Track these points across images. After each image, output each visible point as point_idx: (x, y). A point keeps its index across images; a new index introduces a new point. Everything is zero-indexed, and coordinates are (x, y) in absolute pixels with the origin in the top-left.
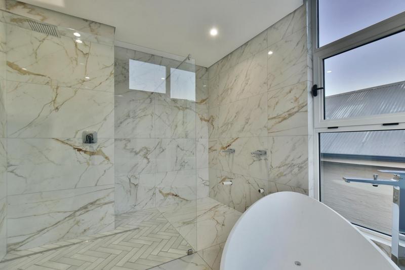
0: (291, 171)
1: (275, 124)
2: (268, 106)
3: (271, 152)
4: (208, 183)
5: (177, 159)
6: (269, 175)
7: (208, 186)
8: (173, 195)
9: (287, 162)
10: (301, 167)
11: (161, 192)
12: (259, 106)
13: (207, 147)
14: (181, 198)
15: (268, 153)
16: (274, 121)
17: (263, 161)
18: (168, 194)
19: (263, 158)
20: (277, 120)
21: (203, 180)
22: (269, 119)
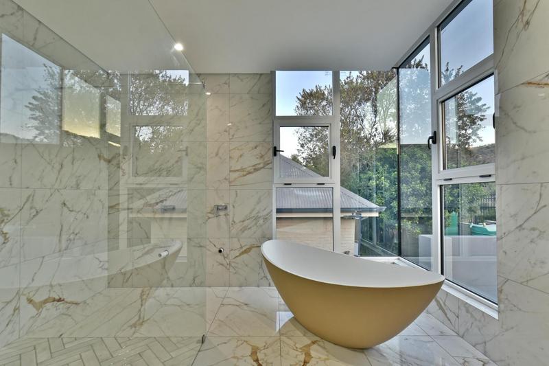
0: (256, 224)
1: (239, 177)
2: (230, 157)
3: (234, 207)
4: (106, 266)
5: (61, 230)
6: (230, 232)
7: (107, 269)
8: (54, 300)
9: (252, 216)
10: (266, 219)
11: (30, 301)
12: (217, 154)
13: (106, 205)
14: (67, 302)
15: (230, 208)
16: (236, 174)
17: (222, 217)
18: (45, 302)
19: (222, 213)
20: (242, 173)
21: (101, 262)
22: (230, 171)
